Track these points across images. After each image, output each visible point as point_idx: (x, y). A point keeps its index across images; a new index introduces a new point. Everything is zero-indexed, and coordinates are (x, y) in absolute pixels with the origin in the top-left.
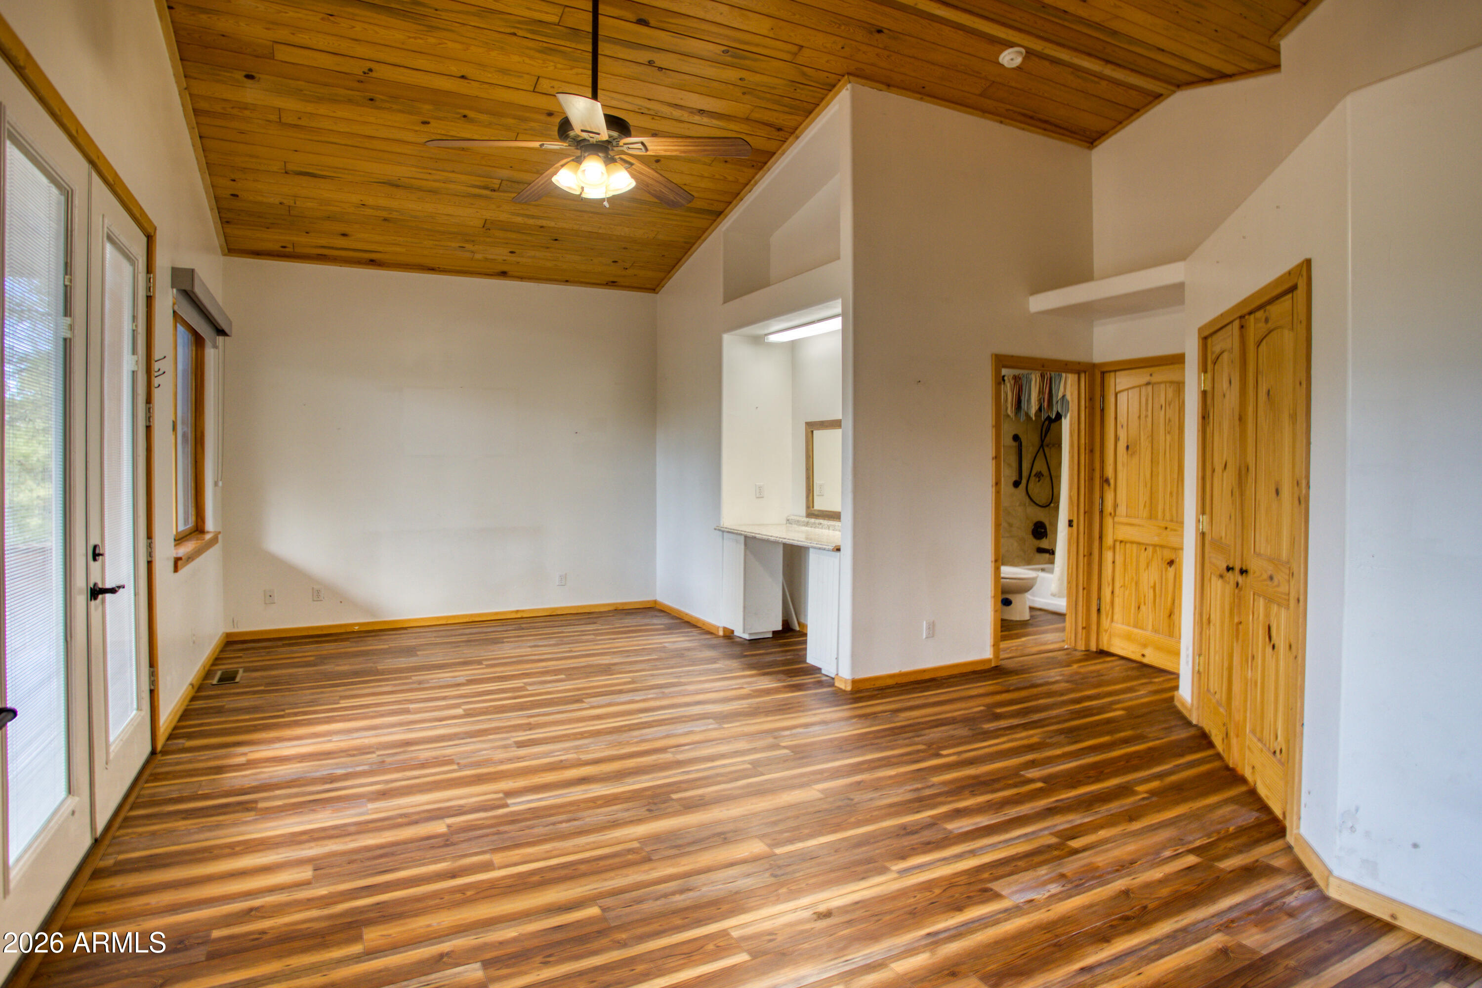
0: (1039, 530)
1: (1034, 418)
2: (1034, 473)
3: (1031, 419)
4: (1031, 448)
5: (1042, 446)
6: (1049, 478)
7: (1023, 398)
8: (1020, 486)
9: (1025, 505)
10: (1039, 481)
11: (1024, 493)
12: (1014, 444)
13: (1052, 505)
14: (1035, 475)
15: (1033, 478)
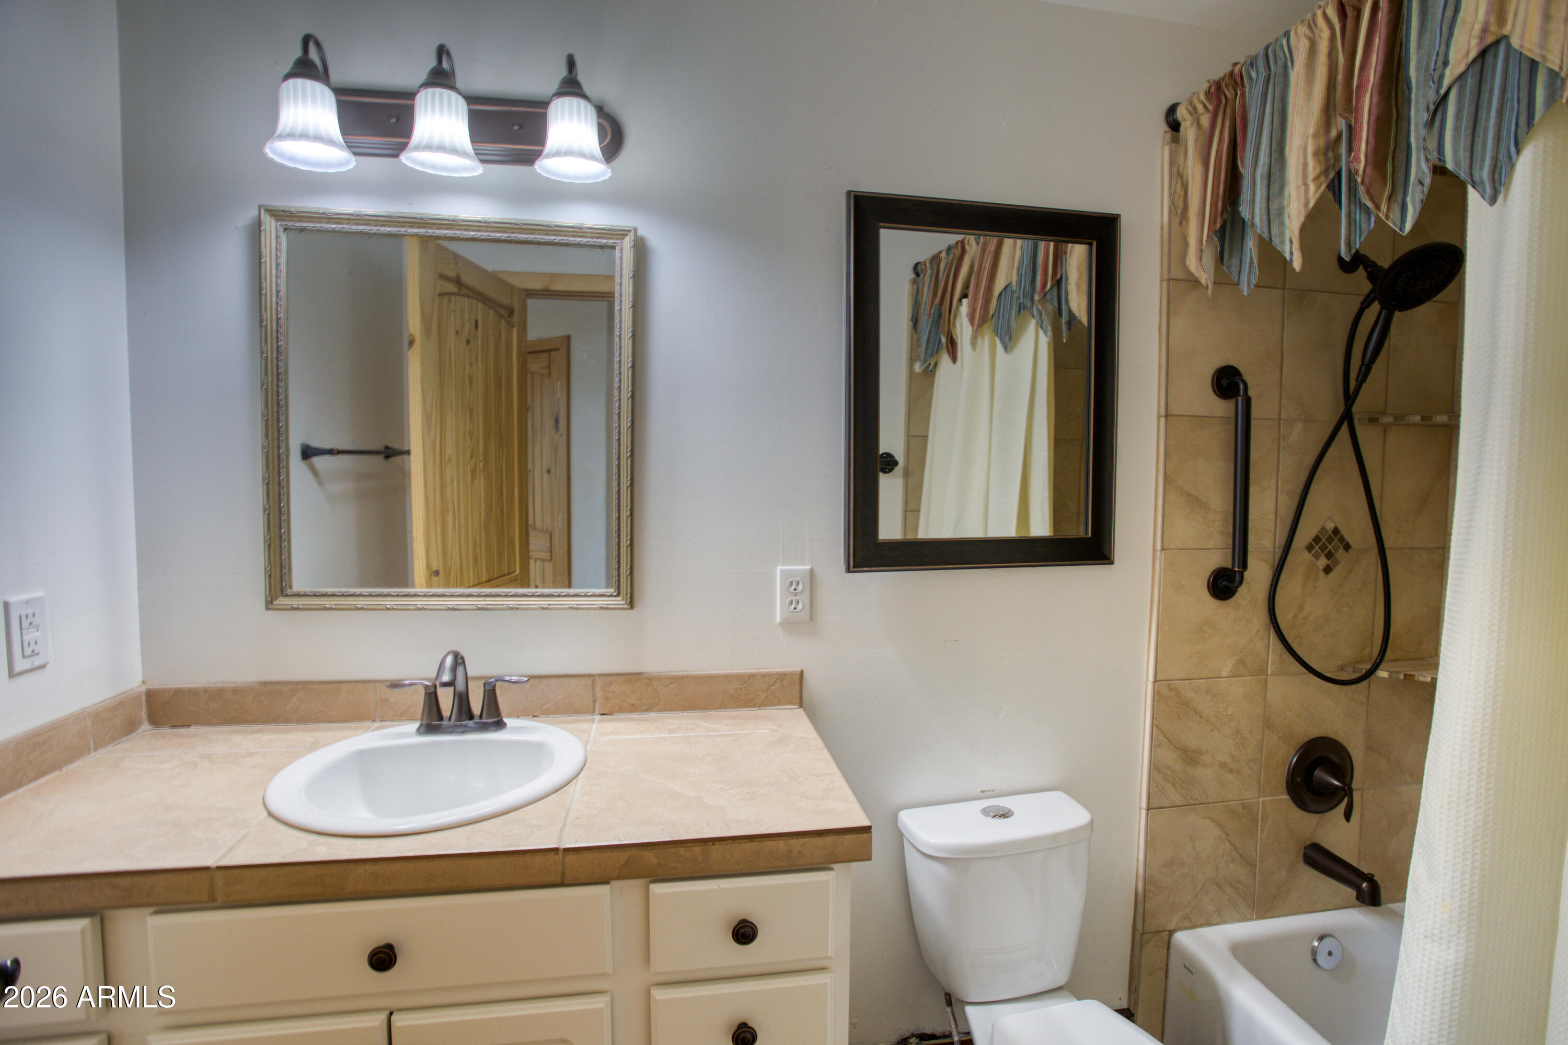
0: (1319, 773)
1: (1297, 265)
2: (1305, 534)
3: (1286, 264)
4: (1299, 427)
5: (1347, 417)
6: (1374, 556)
7: (1245, 171)
8: (1242, 591)
9: (1263, 671)
10: (1327, 570)
11: (1260, 617)
12: (1221, 408)
13: (1382, 674)
14: (1310, 548)
15: (1300, 557)
